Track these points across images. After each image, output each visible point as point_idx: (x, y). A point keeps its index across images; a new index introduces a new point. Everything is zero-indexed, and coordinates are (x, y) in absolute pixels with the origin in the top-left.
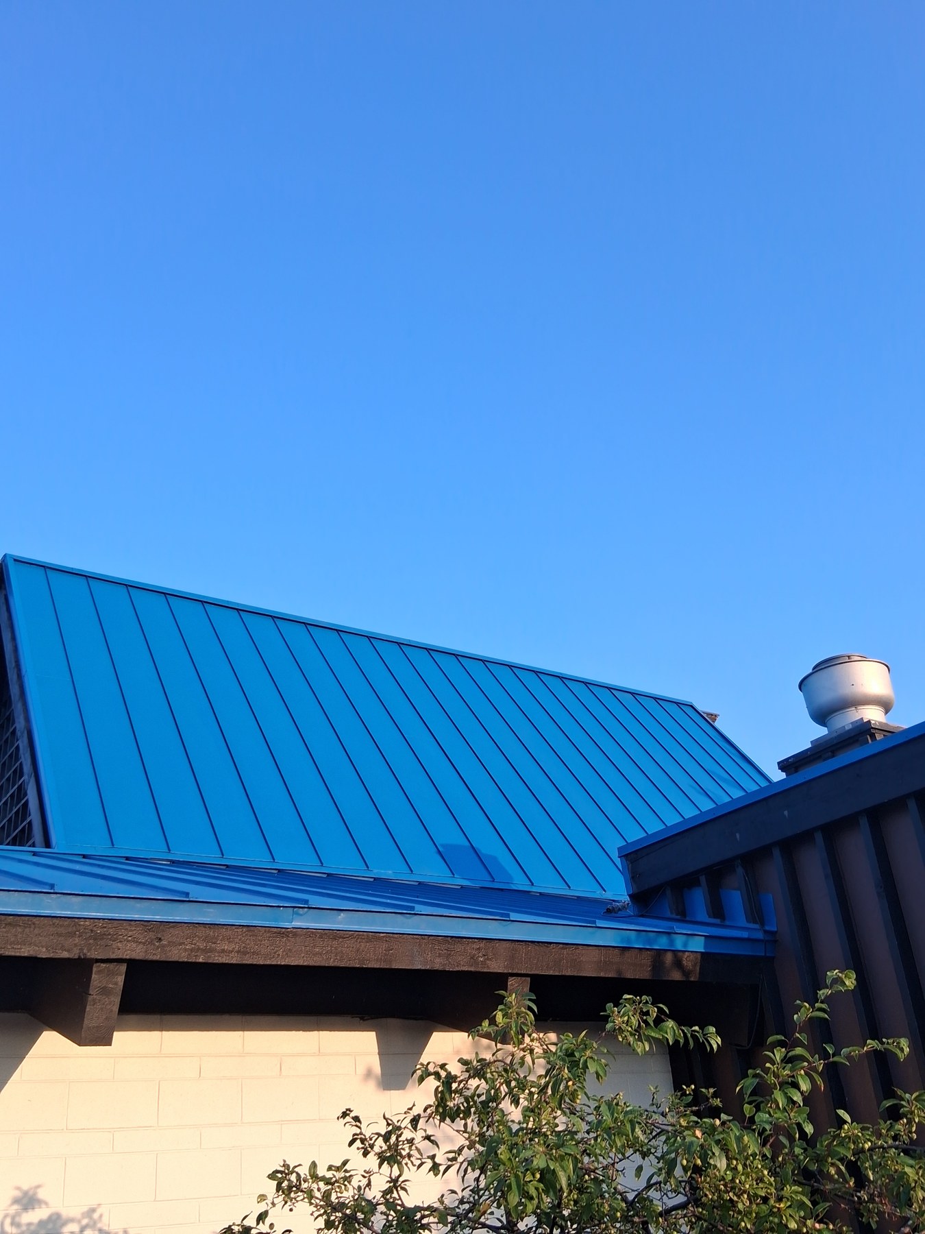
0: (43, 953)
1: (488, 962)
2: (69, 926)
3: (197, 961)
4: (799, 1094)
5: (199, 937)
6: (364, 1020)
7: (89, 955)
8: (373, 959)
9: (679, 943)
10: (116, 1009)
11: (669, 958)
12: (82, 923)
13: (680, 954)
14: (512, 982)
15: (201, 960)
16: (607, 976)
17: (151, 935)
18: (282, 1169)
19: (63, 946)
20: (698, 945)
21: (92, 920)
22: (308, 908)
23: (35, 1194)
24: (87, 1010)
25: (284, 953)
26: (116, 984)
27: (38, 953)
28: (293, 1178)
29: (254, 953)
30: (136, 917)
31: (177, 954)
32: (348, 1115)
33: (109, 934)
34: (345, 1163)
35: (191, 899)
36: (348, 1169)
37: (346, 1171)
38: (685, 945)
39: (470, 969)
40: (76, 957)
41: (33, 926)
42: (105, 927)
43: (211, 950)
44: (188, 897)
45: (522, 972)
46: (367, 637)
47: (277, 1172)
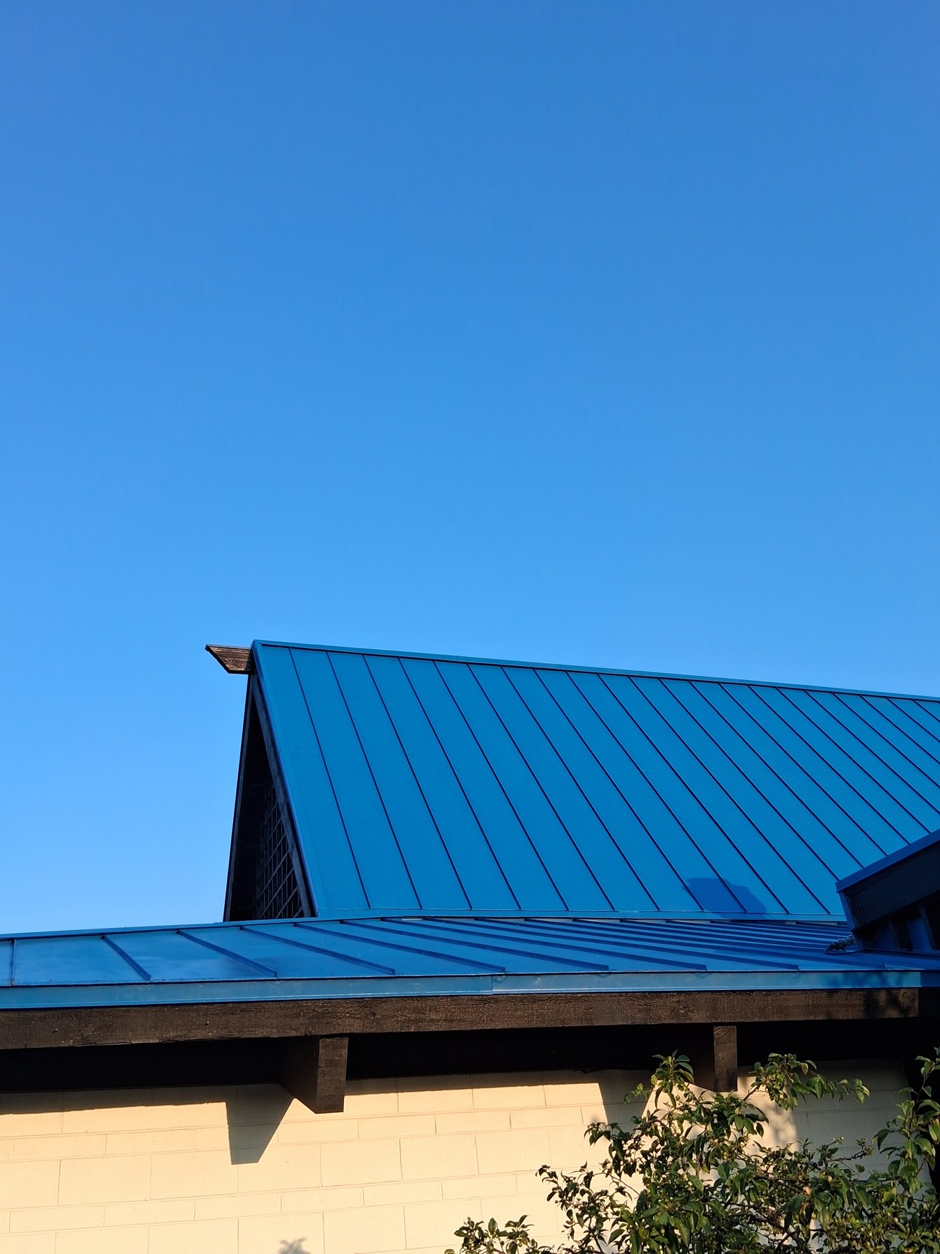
0: (275, 1034)
1: (690, 1013)
2: (293, 1007)
3: (409, 1031)
4: (929, 1144)
5: (409, 1010)
6: (586, 1072)
7: (314, 1032)
8: (573, 1018)
9: (892, 981)
10: (343, 1078)
11: (882, 997)
12: (305, 1004)
13: (894, 992)
14: (718, 1031)
15: (412, 1030)
16: (817, 1019)
17: (367, 1011)
18: (468, 1226)
19: (291, 1026)
20: (913, 981)
21: (313, 1002)
22: (505, 975)
23: (300, 1246)
24: (319, 1081)
25: (488, 1019)
26: (341, 1056)
27: (270, 1033)
28: (477, 1234)
29: (460, 1021)
30: (351, 995)
31: (390, 1027)
32: (545, 1171)
33: (329, 1012)
34: (523, 1219)
35: (397, 976)
36: (525, 1225)
37: (523, 1227)
38: (899, 981)
39: (672, 1022)
40: (303, 1034)
41: (263, 1010)
42: (325, 1007)
43: (422, 1021)
44: (394, 974)
45: (726, 1021)
46: (596, 673)
47: (463, 1228)
